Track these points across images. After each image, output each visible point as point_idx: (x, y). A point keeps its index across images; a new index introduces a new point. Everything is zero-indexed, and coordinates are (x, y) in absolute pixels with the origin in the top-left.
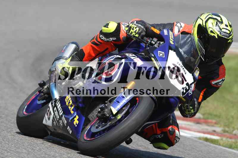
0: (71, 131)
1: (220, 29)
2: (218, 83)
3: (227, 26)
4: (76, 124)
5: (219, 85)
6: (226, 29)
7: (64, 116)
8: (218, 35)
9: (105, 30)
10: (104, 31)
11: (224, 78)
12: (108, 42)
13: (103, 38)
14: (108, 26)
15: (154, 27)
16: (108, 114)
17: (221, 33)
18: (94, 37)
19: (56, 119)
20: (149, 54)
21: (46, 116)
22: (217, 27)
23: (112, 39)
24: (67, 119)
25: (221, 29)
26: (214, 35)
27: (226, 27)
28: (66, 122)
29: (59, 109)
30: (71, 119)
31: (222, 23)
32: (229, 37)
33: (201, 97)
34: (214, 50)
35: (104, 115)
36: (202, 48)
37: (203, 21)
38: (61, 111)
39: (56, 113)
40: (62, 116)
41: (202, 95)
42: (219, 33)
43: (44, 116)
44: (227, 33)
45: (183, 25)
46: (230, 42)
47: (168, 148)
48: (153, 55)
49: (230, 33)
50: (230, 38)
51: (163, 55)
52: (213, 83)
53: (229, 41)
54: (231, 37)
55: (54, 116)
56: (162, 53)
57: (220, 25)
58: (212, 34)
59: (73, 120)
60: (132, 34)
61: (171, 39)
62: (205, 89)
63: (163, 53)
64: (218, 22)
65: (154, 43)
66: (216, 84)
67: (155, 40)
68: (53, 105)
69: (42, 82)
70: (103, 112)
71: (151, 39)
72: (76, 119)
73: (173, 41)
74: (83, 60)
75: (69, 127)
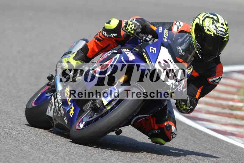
0: (67, 121)
2: (215, 80)
4: (72, 115)
5: (216, 82)
7: (62, 107)
8: (214, 33)
9: (108, 26)
10: (106, 28)
11: (221, 77)
12: (109, 38)
13: (105, 35)
14: (111, 23)
15: (154, 25)
16: (99, 105)
17: (217, 32)
18: (98, 33)
19: (56, 110)
20: (142, 49)
21: (49, 107)
22: (214, 26)
23: (114, 35)
24: (64, 110)
25: (217, 28)
26: (210, 33)
27: (222, 26)
28: (63, 112)
30: (68, 110)
31: (218, 21)
33: (198, 94)
34: (211, 48)
35: (96, 105)
36: (199, 46)
37: (200, 20)
38: (60, 102)
39: (57, 104)
40: (61, 107)
41: (199, 92)
42: (215, 31)
43: (48, 107)
44: (223, 32)
45: (182, 24)
47: (165, 143)
48: (145, 51)
50: (226, 36)
52: (211, 80)
53: (225, 40)
55: (55, 107)
56: (153, 49)
59: (69, 111)
60: (128, 31)
61: (165, 36)
62: (202, 87)
63: (155, 49)
64: (214, 21)
65: (149, 39)
66: (212, 81)
67: (150, 36)
68: (55, 97)
69: (51, 76)
70: (95, 103)
71: (146, 36)
72: (72, 110)
73: (167, 38)
74: (87, 55)
75: (65, 117)
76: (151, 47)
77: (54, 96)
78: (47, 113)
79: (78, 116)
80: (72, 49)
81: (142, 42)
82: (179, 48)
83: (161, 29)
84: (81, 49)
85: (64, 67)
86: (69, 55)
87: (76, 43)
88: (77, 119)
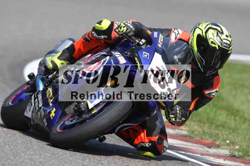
0: (46, 123)
1: (221, 39)
2: (211, 93)
3: (227, 36)
4: (52, 117)
6: (227, 40)
7: (42, 108)
8: (219, 46)
9: (98, 27)
13: (94, 35)
16: (84, 108)
17: (222, 44)
18: (87, 33)
19: (36, 110)
20: (134, 53)
21: (28, 108)
22: (218, 38)
23: (103, 37)
24: (45, 111)
27: (226, 38)
28: (43, 113)
29: (40, 101)
30: (48, 111)
32: (230, 48)
33: (193, 105)
35: (80, 108)
36: (201, 59)
37: (202, 30)
39: (37, 104)
40: (41, 108)
41: (193, 103)
42: (219, 44)
43: (26, 107)
44: (228, 44)
45: (180, 32)
46: (230, 53)
48: (137, 55)
49: (230, 44)
51: (147, 56)
54: (231, 48)
55: (34, 108)
56: (147, 54)
57: (220, 35)
58: (213, 45)
59: (50, 112)
61: (159, 42)
62: (198, 98)
63: (149, 54)
65: (142, 44)
66: (208, 94)
67: (143, 41)
68: (36, 96)
69: (32, 74)
70: (79, 105)
71: (140, 40)
72: (53, 112)
73: (162, 44)
74: (73, 56)
75: (45, 119)
76: (144, 52)
77: (34, 96)
78: (26, 114)
79: (59, 119)
80: (57, 48)
81: (135, 46)
82: (176, 57)
83: (156, 34)
84: (68, 49)
85: (48, 66)
86: (53, 54)
87: (61, 42)
88: (58, 122)
